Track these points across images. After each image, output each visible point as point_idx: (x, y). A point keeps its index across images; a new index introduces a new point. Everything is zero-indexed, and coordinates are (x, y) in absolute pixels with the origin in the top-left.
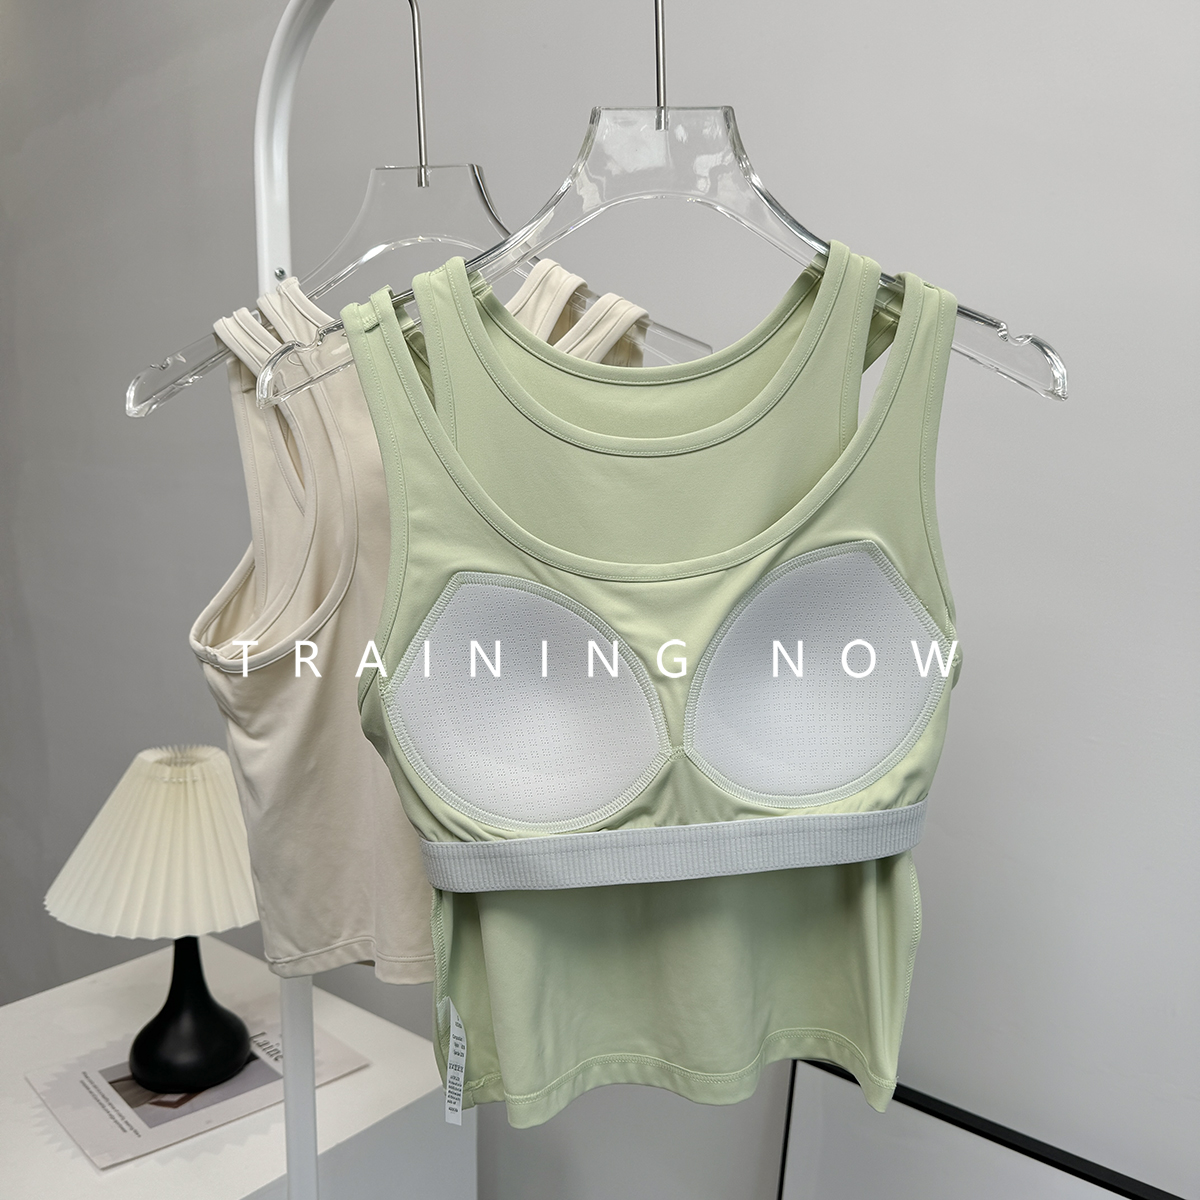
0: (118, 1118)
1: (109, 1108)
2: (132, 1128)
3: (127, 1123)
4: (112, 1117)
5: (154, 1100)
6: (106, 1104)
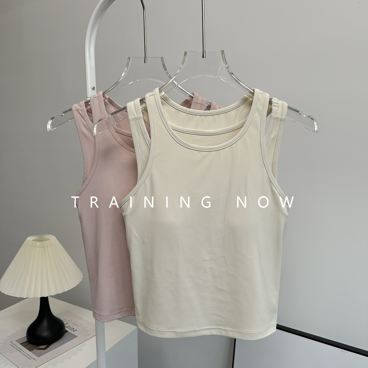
0: (27, 355)
2: (32, 358)
3: (30, 356)
4: (24, 355)
5: (37, 348)
6: (21, 351)
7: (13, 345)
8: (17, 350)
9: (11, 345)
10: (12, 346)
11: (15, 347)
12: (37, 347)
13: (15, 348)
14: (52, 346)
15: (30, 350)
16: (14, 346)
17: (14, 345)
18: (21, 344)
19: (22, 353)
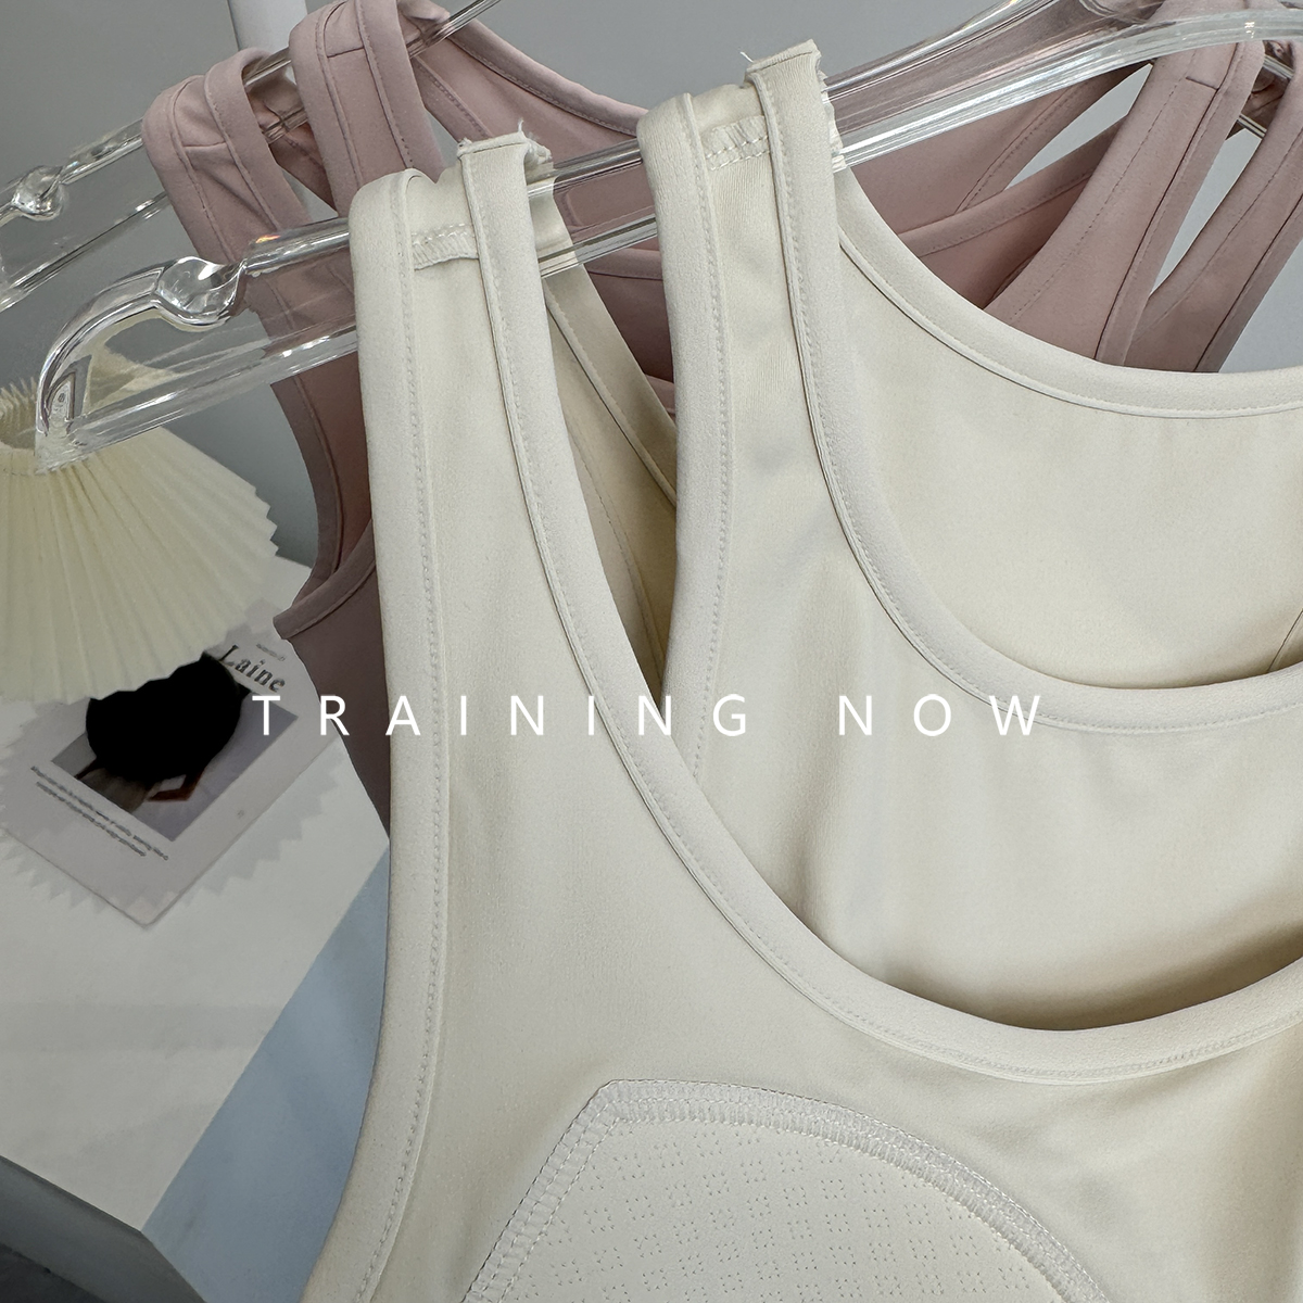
0: (122, 835)
1: (99, 819)
2: (149, 848)
3: (135, 838)
4: (113, 835)
5: (153, 792)
6: (92, 815)
7: (50, 786)
8: (74, 808)
9: (39, 784)
10: (45, 789)
11: (61, 794)
12: (148, 789)
13: (62, 800)
14: (208, 778)
15: (128, 806)
16: (54, 789)
17: (53, 783)
18: (79, 777)
19: (99, 824)
